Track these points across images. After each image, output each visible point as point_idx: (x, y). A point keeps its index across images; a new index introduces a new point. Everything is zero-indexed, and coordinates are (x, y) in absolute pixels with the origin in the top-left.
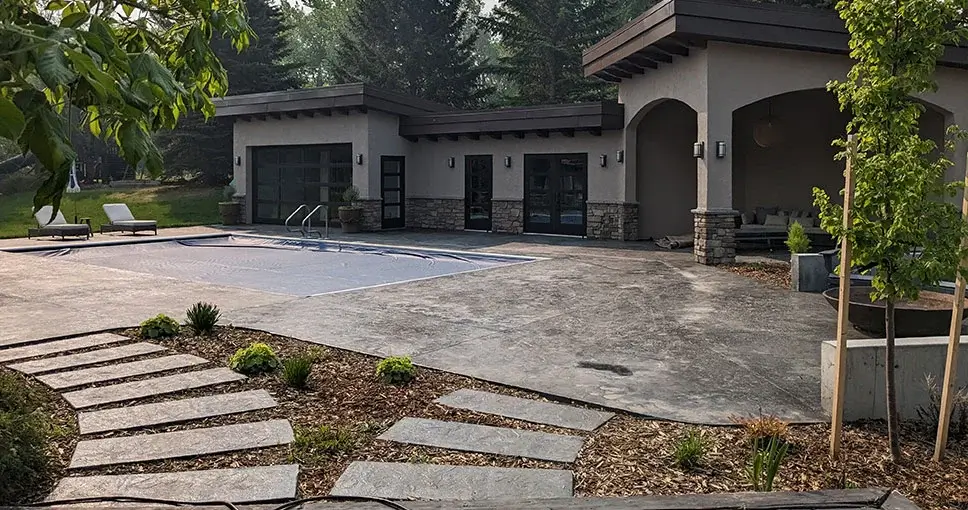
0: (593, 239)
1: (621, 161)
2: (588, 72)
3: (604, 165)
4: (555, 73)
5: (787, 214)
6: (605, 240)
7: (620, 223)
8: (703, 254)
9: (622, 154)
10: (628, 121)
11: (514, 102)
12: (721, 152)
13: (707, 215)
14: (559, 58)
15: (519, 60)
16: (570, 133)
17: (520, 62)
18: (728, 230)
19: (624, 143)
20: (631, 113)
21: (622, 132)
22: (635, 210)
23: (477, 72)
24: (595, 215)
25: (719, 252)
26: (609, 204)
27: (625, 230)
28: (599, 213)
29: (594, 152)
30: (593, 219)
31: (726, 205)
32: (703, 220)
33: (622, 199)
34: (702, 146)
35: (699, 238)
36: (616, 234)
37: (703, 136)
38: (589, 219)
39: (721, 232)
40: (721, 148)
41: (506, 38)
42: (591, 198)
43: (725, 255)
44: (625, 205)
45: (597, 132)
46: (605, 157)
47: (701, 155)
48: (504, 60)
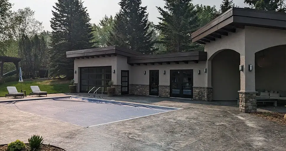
0: (196, 100)
1: (206, 72)
2: (193, 41)
3: (199, 74)
4: (179, 43)
5: (269, 92)
6: (200, 100)
7: (206, 94)
8: (244, 108)
9: (206, 69)
10: (208, 58)
11: (165, 52)
12: (251, 69)
13: (246, 93)
14: (181, 37)
15: (167, 39)
16: (186, 62)
17: (167, 40)
18: (254, 99)
19: (207, 65)
20: (210, 55)
21: (206, 62)
22: (211, 90)
23: (153, 43)
24: (196, 91)
25: (250, 107)
26: (201, 88)
27: (208, 97)
28: (197, 90)
29: (196, 69)
30: (195, 93)
31: (253, 90)
32: (243, 95)
33: (206, 86)
34: (242, 67)
35: (241, 102)
36: (204, 98)
37: (243, 62)
38: (194, 93)
39: (251, 100)
40: (251, 67)
41: (163, 32)
42: (194, 86)
43: (253, 109)
44: (208, 88)
45: (196, 62)
46: (200, 71)
47: (242, 70)
48: (162, 39)
